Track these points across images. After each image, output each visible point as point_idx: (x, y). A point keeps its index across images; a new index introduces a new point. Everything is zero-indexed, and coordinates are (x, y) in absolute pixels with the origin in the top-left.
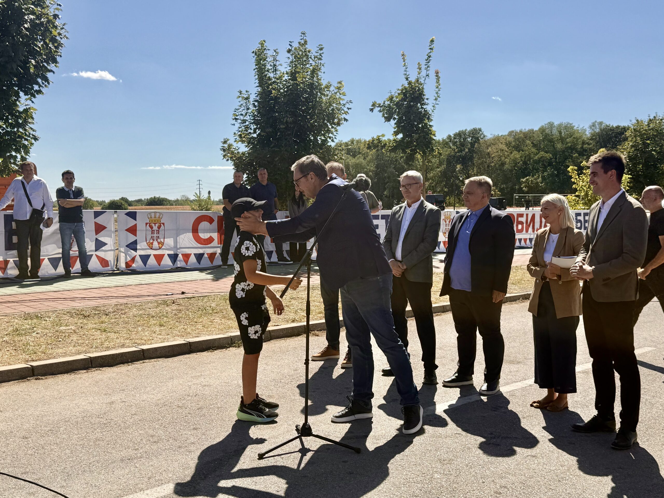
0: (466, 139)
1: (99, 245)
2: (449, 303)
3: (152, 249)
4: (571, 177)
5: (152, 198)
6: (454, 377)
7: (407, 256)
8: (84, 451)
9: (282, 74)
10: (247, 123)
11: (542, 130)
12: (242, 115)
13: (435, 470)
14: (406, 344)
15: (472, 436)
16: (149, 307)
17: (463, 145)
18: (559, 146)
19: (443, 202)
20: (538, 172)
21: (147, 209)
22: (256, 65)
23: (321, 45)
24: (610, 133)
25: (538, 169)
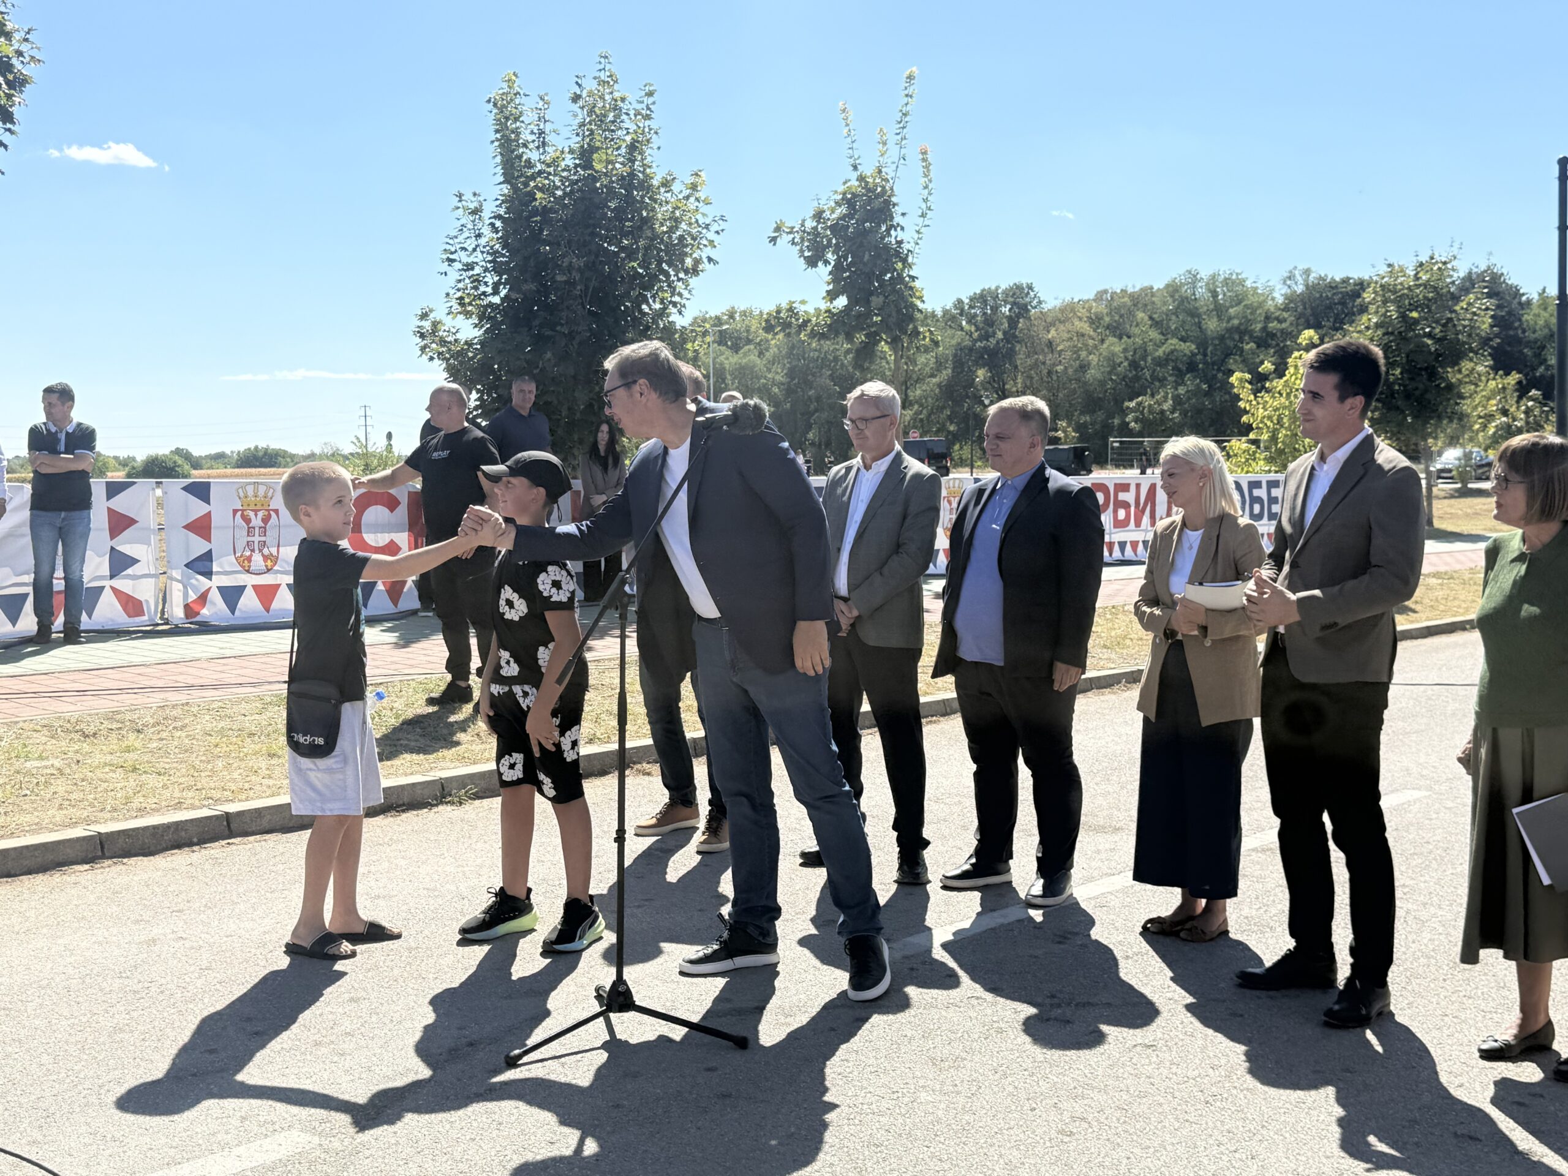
0: (997, 308)
1: (120, 563)
2: (954, 695)
3: (248, 571)
4: (1237, 398)
5: (249, 449)
6: (967, 867)
7: (859, 586)
8: (85, 1057)
9: (558, 154)
10: (477, 270)
11: (1173, 289)
12: (464, 249)
13: (922, 1082)
14: (858, 791)
15: (1008, 1002)
16: (243, 712)
17: (990, 322)
18: (1212, 325)
19: (944, 456)
20: (1164, 386)
21: (237, 476)
22: (497, 131)
23: (651, 85)
24: (1329, 295)
25: (1165, 379)
